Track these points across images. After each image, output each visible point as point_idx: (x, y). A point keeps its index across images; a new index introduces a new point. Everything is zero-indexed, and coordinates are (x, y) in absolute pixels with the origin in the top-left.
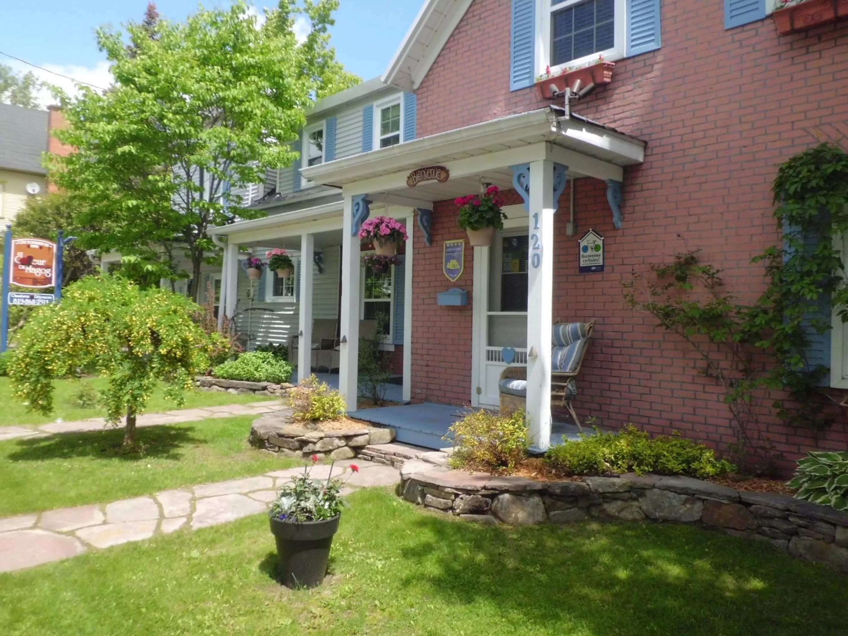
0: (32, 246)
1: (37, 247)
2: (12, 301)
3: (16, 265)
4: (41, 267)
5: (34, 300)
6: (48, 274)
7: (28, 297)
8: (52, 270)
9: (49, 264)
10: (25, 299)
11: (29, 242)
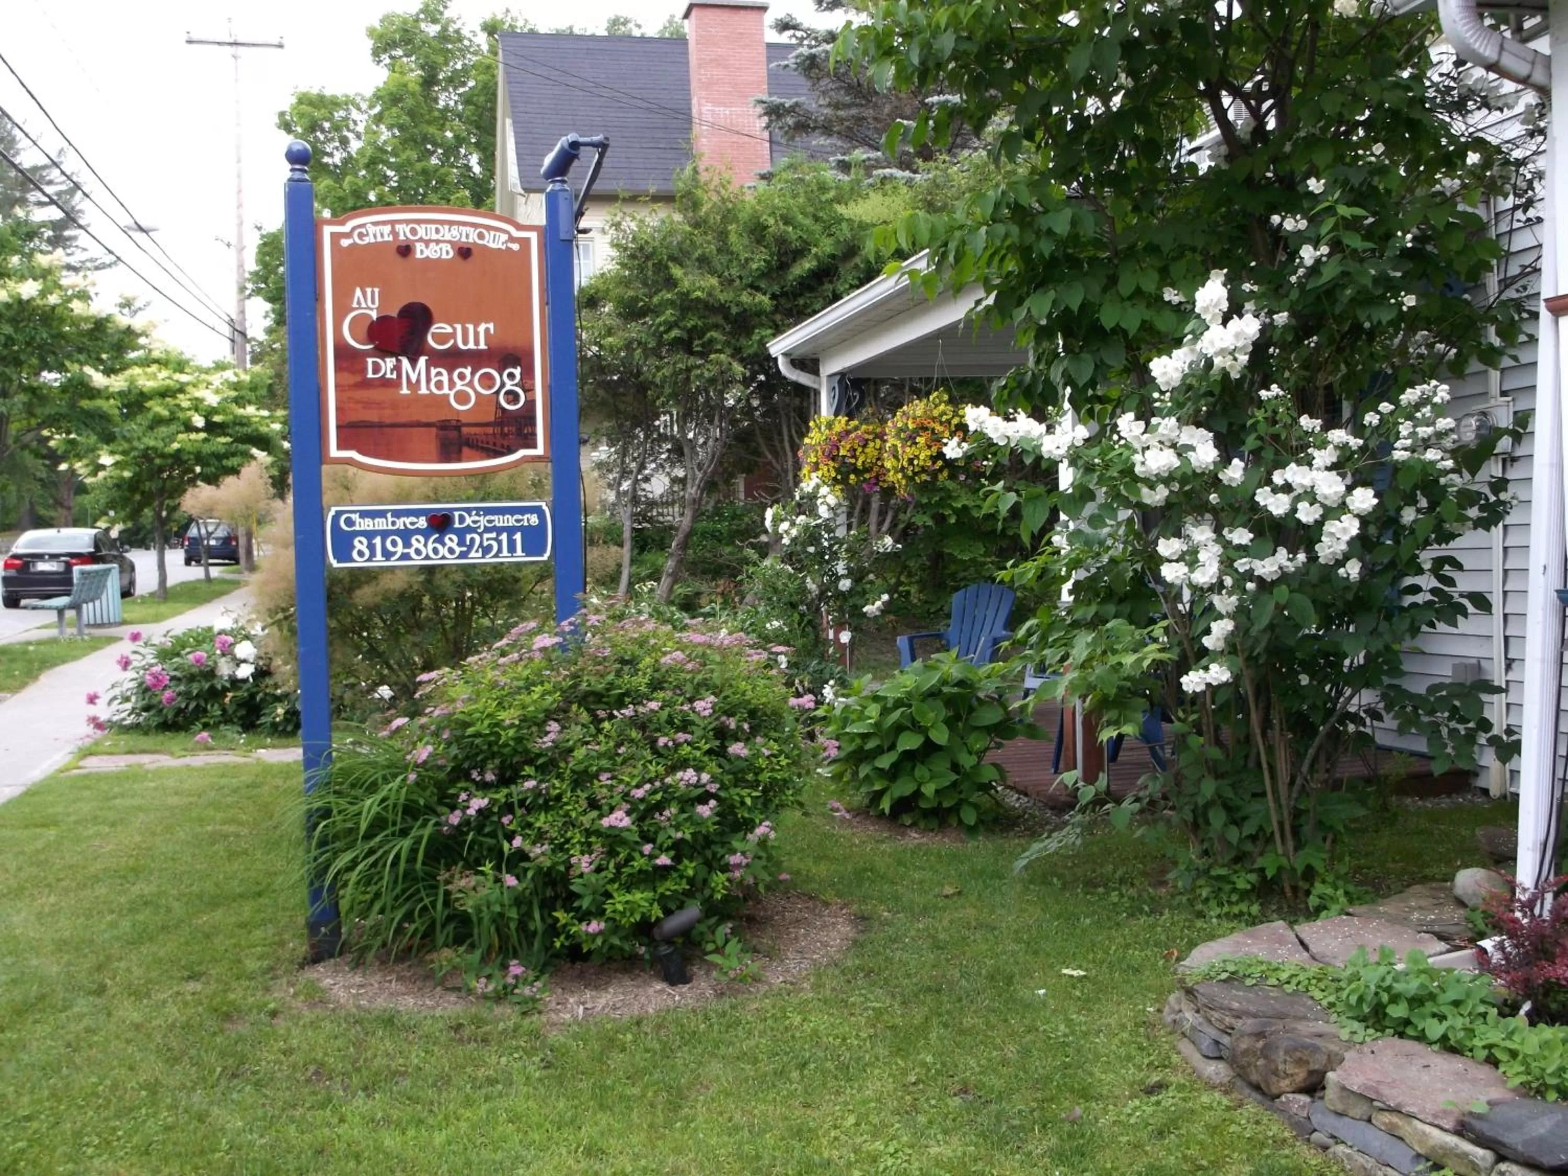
0: (421, 252)
1: (446, 252)
2: (344, 552)
3: (344, 353)
4: (475, 359)
5: (451, 540)
6: (512, 397)
7: (422, 523)
8: (528, 372)
9: (512, 341)
10: (406, 535)
11: (403, 231)
